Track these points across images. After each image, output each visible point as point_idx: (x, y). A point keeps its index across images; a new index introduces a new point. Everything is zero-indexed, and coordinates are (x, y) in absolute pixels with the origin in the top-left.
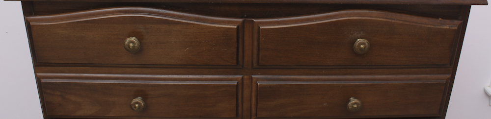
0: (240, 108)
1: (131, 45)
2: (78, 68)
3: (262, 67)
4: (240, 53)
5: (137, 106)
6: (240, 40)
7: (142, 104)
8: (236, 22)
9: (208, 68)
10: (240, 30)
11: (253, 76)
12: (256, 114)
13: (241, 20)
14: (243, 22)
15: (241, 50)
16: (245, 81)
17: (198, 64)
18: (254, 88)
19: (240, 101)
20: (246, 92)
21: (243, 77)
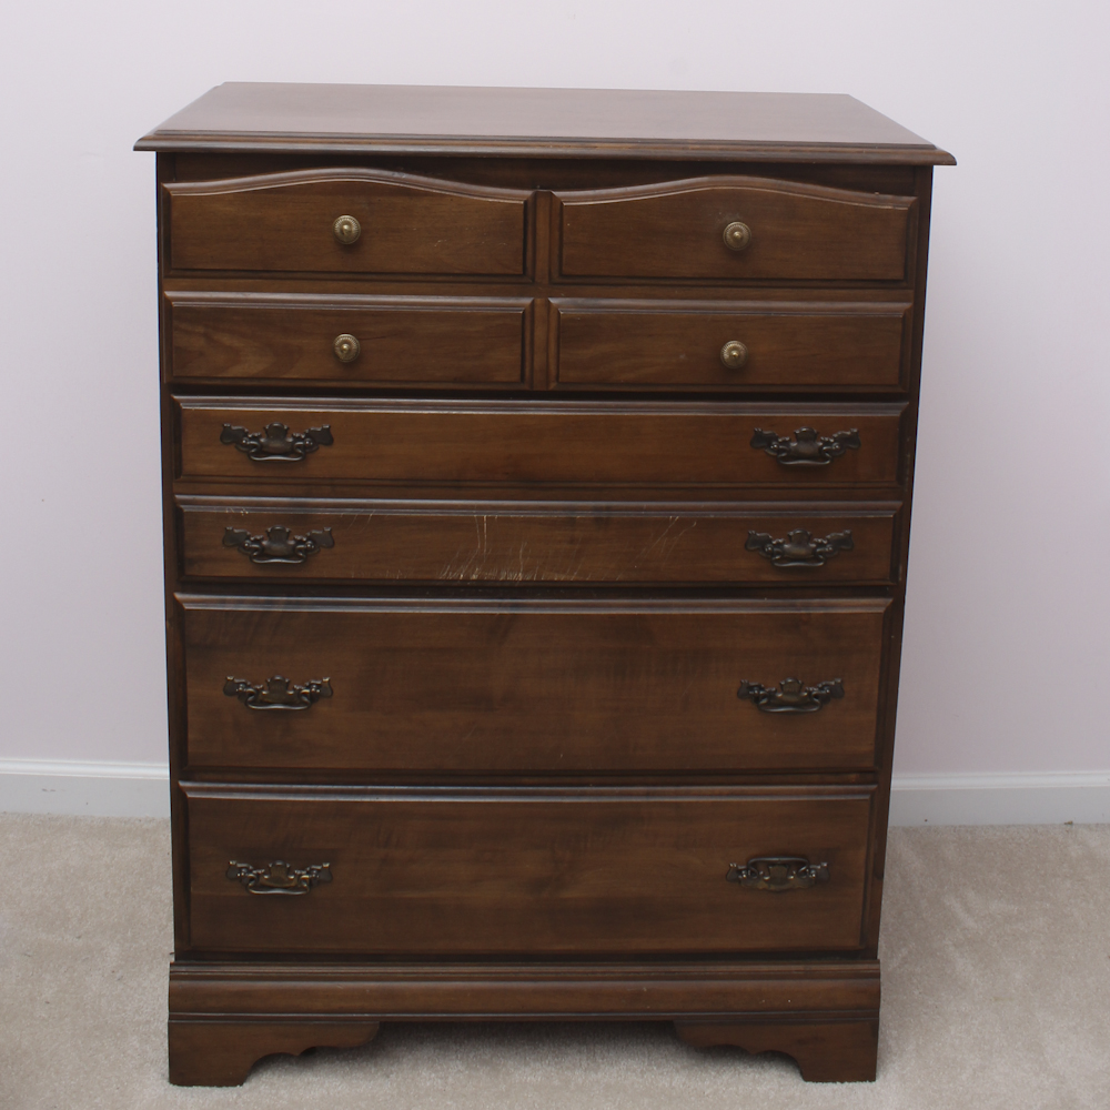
0: (528, 364)
1: (346, 227)
2: (241, 281)
3: (569, 281)
4: (529, 254)
5: (345, 347)
6: (530, 228)
7: (354, 345)
8: (523, 196)
9: (473, 282)
10: (528, 208)
11: (553, 301)
12: (557, 377)
13: (528, 193)
14: (535, 196)
15: (530, 247)
16: (537, 310)
17: (457, 271)
18: (554, 324)
19: (528, 348)
20: (540, 333)
21: (533, 302)
